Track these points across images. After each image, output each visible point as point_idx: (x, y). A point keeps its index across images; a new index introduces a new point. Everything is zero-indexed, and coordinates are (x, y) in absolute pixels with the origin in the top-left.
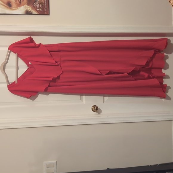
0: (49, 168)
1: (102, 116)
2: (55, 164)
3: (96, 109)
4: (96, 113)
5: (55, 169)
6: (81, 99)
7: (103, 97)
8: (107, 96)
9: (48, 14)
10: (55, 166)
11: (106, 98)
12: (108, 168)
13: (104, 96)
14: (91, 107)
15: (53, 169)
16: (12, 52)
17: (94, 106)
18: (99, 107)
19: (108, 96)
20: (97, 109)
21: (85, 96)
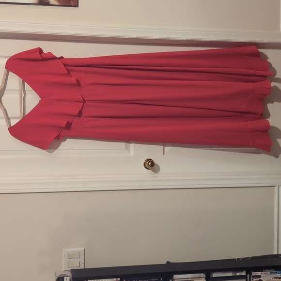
0: (71, 260)
1: (160, 176)
2: (82, 254)
3: (150, 165)
4: (150, 171)
5: (82, 262)
6: (127, 148)
7: (162, 147)
8: (169, 146)
9: (76, 5)
10: (82, 257)
11: (168, 149)
12: (168, 262)
13: (164, 146)
14: (143, 161)
15: (78, 261)
16: (10, 73)
17: (148, 160)
18: (155, 162)
19: (171, 146)
20: (153, 164)
21: (133, 144)
